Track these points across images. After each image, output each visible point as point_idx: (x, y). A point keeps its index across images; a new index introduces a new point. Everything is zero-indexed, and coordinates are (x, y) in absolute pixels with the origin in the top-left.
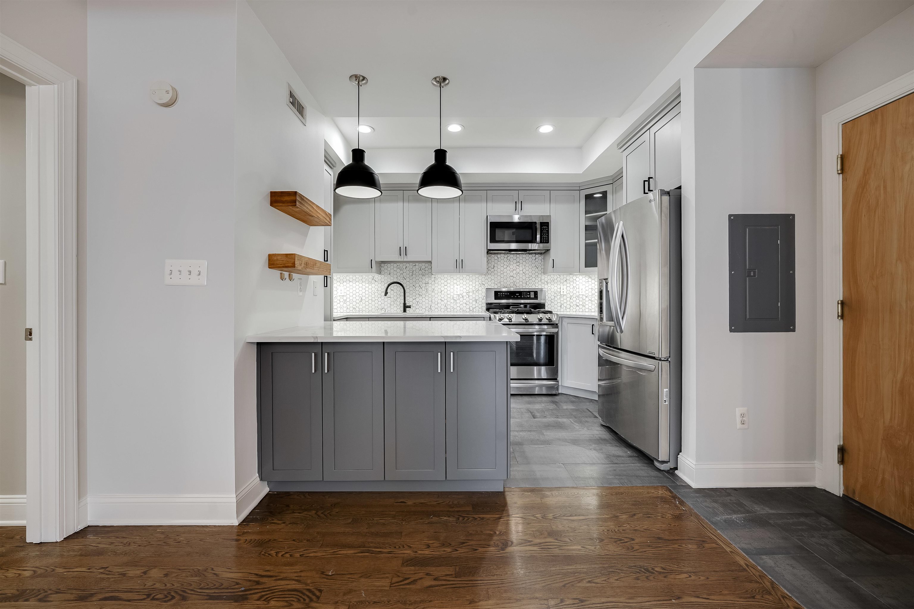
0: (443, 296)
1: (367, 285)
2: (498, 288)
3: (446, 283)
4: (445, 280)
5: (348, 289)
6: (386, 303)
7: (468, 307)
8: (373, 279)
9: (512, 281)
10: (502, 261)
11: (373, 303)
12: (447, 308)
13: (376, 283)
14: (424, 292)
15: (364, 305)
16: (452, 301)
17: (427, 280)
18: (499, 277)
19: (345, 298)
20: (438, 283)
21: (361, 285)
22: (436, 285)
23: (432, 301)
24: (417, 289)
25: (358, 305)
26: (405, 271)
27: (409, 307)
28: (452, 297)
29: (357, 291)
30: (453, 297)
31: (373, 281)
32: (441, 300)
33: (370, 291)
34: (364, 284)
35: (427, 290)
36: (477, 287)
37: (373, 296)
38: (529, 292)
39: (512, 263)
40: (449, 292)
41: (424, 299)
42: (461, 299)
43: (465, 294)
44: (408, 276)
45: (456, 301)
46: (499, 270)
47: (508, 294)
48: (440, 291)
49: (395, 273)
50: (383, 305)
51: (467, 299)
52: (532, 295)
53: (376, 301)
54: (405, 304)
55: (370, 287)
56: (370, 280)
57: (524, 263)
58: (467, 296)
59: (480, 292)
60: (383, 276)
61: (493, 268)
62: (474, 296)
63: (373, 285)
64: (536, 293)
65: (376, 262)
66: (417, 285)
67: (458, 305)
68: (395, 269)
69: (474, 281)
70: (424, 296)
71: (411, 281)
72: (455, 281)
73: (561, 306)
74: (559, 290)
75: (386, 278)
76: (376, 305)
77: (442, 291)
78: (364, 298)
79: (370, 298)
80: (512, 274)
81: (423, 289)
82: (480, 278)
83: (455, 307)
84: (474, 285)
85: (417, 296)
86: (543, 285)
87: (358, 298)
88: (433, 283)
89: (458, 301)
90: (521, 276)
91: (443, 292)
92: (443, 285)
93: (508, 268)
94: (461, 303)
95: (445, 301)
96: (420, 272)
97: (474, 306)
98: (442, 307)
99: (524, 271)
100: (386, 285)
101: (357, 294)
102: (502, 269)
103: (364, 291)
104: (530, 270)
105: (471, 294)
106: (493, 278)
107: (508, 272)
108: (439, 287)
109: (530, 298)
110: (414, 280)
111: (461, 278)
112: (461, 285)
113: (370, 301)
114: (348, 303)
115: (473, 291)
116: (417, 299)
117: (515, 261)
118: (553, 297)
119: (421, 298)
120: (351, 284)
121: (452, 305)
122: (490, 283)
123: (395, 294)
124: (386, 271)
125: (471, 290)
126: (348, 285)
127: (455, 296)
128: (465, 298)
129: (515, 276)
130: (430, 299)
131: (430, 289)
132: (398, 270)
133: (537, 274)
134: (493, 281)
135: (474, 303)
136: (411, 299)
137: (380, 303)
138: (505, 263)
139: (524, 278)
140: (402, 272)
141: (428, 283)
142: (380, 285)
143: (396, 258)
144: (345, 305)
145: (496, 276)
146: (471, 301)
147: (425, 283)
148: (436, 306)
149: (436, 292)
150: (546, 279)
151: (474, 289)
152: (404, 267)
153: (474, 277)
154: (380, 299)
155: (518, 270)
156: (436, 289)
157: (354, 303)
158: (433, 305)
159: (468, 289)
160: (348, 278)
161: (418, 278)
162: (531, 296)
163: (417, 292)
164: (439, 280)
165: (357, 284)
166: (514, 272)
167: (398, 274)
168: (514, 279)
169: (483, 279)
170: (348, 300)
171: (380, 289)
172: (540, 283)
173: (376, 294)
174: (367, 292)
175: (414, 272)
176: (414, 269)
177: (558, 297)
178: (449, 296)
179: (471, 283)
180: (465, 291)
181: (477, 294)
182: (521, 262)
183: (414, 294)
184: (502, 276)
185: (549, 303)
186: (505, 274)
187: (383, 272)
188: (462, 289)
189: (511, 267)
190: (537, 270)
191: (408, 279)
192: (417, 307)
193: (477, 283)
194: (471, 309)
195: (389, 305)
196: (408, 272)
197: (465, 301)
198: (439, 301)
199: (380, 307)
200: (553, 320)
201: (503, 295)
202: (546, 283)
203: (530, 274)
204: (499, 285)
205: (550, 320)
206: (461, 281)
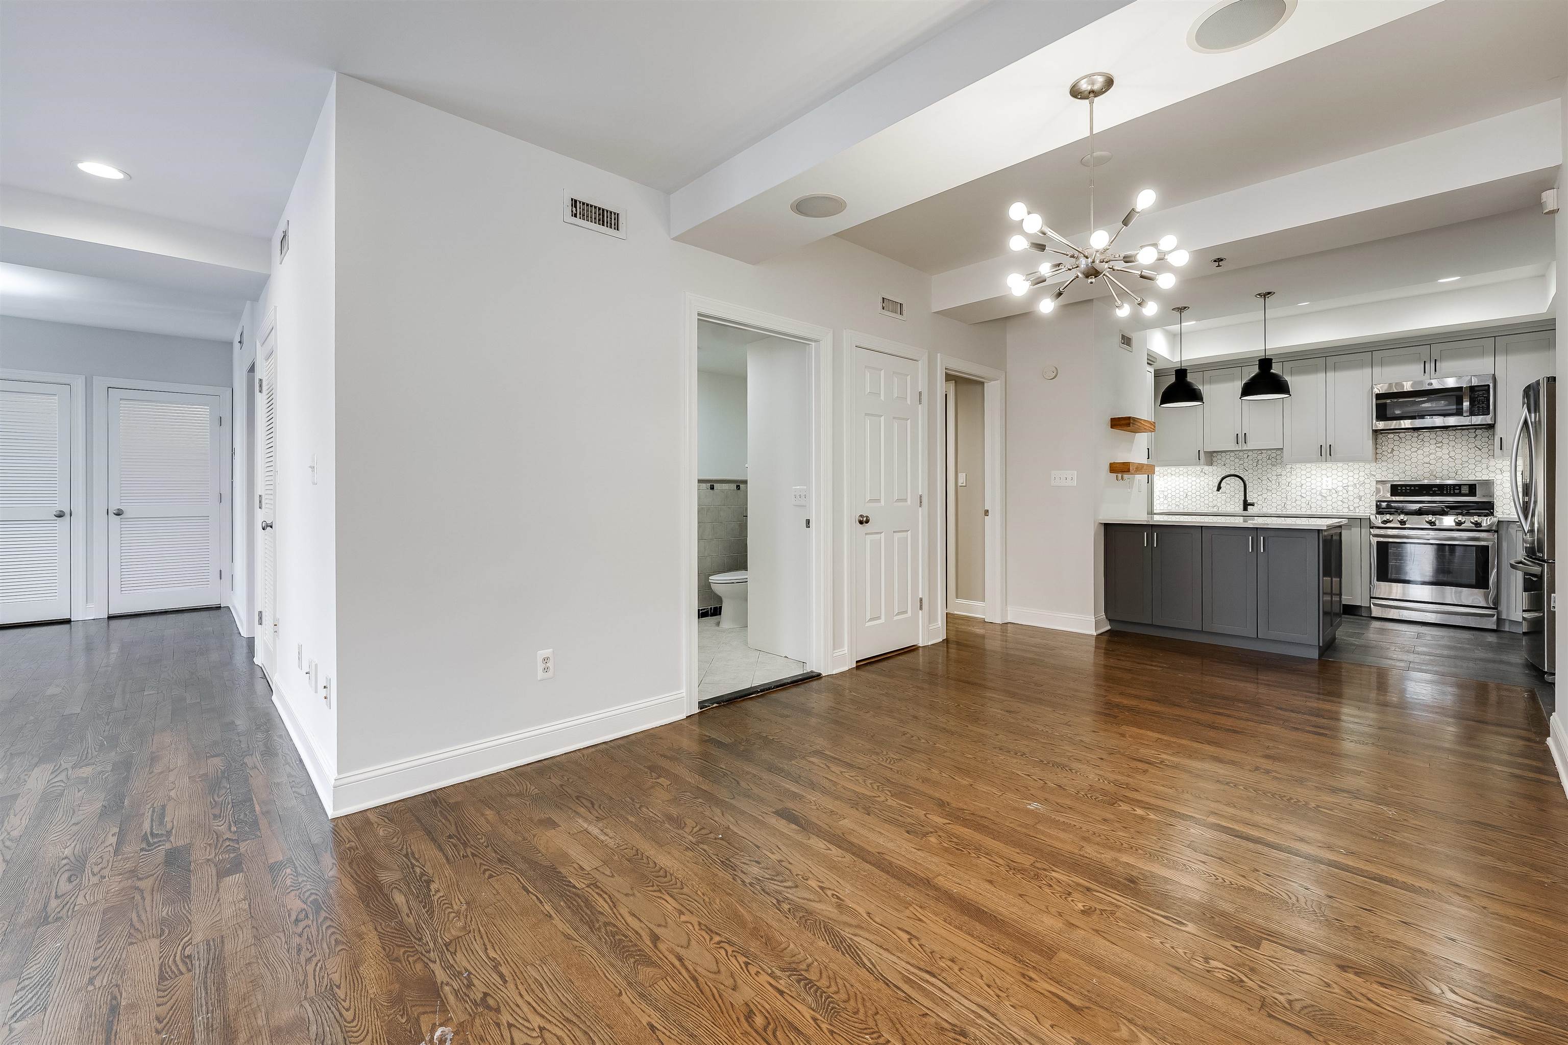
0: (1303, 491)
1: (1194, 479)
2: (1401, 480)
3: (1308, 475)
4: (1308, 470)
5: (1169, 483)
6: (1219, 500)
7: (1345, 505)
8: (1202, 471)
9: (1427, 470)
10: (1408, 442)
11: (1202, 500)
12: (1311, 507)
13: (1206, 476)
14: (1274, 486)
15: (1190, 502)
16: (1319, 498)
17: (1279, 471)
18: (1402, 465)
19: (1166, 494)
20: (1296, 475)
21: (1185, 479)
22: (1294, 477)
23: (1286, 498)
24: (1265, 482)
25: (1182, 502)
26: (1246, 460)
27: (1252, 505)
28: (1318, 493)
29: (1182, 485)
30: (1321, 493)
31: (1202, 474)
32: (1301, 496)
33: (1198, 485)
34: (1189, 477)
35: (1279, 484)
36: (1362, 479)
37: (1202, 491)
38: (1460, 486)
39: (1427, 444)
40: (1313, 487)
41: (1274, 496)
42: (1335, 495)
43: (1340, 489)
44: (1251, 467)
45: (1325, 497)
46: (1402, 455)
47: (1417, 488)
48: (1298, 484)
49: (1232, 463)
50: (1215, 502)
51: (1345, 495)
52: (1465, 490)
53: (1206, 498)
54: (1245, 501)
55: (1198, 481)
56: (1198, 473)
58: (1345, 491)
59: (1367, 486)
60: (1215, 468)
62: (1356, 491)
63: (1202, 479)
64: (1474, 487)
65: (1205, 452)
66: (1265, 478)
67: (1329, 503)
68: (1232, 458)
69: (1356, 471)
70: (1274, 491)
71: (1255, 473)
72: (1324, 472)
75: (1219, 470)
76: (1206, 502)
77: (1302, 485)
78: (1190, 494)
79: (1198, 493)
80: (1426, 460)
81: (1274, 482)
82: (1368, 466)
83: (1324, 505)
84: (1356, 476)
85: (1265, 491)
86: (1493, 475)
87: (1182, 493)
88: (1288, 475)
89: (1329, 498)
90: (1445, 462)
91: (1304, 487)
92: (1304, 477)
93: (1420, 452)
94: (1334, 500)
95: (1308, 498)
96: (1269, 462)
97: (1356, 505)
98: (1304, 505)
99: (1452, 454)
100: (1219, 479)
101: (1181, 489)
102: (1408, 453)
103: (1190, 485)
104: (1464, 453)
105: (1350, 488)
106: (1390, 466)
107: (1421, 457)
108: (1298, 479)
109: (1460, 494)
110: (1260, 471)
111: (1335, 467)
112: (1335, 476)
113: (1198, 498)
114: (1169, 500)
115: (1355, 484)
116: (1265, 496)
117: (1433, 442)
119: (1269, 494)
120: (1174, 477)
121: (1319, 503)
122: (1385, 473)
123: (1232, 489)
124: (1219, 461)
125: (1351, 483)
126: (1169, 479)
127: (1324, 491)
128: (1341, 493)
129: (1433, 462)
130: (1284, 495)
131: (1283, 482)
132: (1237, 460)
133: (1478, 458)
134: (1391, 471)
135: (1357, 500)
136: (1256, 495)
137: (1211, 500)
138: (1414, 445)
139: (1452, 464)
140: (1242, 462)
141: (1281, 475)
142: (1211, 479)
143: (1233, 447)
144: (1166, 502)
145: (1396, 463)
146: (1351, 498)
147: (1277, 475)
148: (1294, 504)
149: (1294, 485)
150: (1499, 466)
151: (1355, 481)
152: (1245, 456)
153: (1356, 466)
154: (1211, 495)
155: (1439, 454)
156: (1294, 481)
157: (1178, 500)
158: (1289, 503)
159: (1345, 481)
160: (1169, 471)
161: (1265, 469)
162: (1463, 492)
163: (1265, 487)
164: (1298, 470)
165: (1181, 477)
166: (1432, 457)
167: (1237, 465)
168: (1432, 467)
169: (1373, 469)
170: (1170, 496)
171: (1211, 483)
172: (1485, 472)
173: (1206, 489)
174: (1194, 487)
175: (1260, 462)
176: (1260, 457)
178: (1314, 491)
179: (1351, 474)
180: (1340, 484)
181: (1362, 488)
183: (1260, 489)
184: (1408, 463)
186: (1414, 460)
187: (1215, 464)
188: (1335, 481)
190: (1478, 452)
191: (1251, 471)
192: (1265, 505)
193: (1363, 474)
194: (1352, 508)
195: (1223, 502)
196: (1250, 462)
197: (1340, 498)
198: (1299, 498)
199: (1211, 504)
200: (1484, 524)
201: (1406, 490)
202: (1498, 472)
203: (1465, 459)
204: (1402, 475)
205: (1478, 524)
206: (1335, 472)
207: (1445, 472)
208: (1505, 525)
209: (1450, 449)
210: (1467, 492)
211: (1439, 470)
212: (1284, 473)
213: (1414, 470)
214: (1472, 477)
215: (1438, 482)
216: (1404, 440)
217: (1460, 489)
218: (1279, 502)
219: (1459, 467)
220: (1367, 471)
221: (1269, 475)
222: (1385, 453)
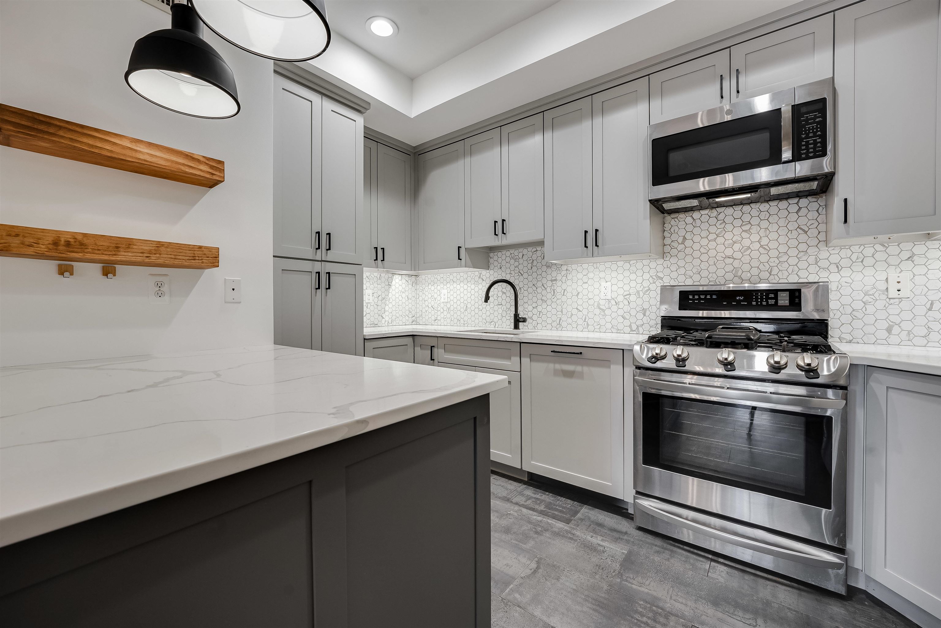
0: (580, 302)
1: (473, 286)
2: (695, 284)
3: (585, 279)
4: (585, 272)
5: (452, 293)
6: (496, 313)
7: (627, 323)
8: (480, 277)
9: (729, 268)
10: (705, 226)
11: (480, 313)
12: (588, 325)
13: (484, 283)
14: (549, 296)
15: (469, 316)
16: (597, 311)
17: (554, 274)
18: (697, 262)
19: (448, 306)
20: (572, 280)
21: (466, 287)
22: (569, 283)
23: (562, 311)
24: (539, 290)
25: (462, 316)
26: (521, 261)
27: (524, 320)
28: (596, 304)
29: (462, 295)
30: (599, 305)
31: (480, 281)
32: (577, 309)
34: (469, 285)
35: (554, 292)
36: (646, 284)
38: (776, 292)
39: (729, 227)
40: (590, 296)
41: (549, 308)
42: (614, 308)
43: (620, 298)
44: (525, 269)
45: (604, 311)
46: (696, 246)
47: (714, 297)
48: (575, 293)
49: (508, 265)
50: (492, 317)
51: (626, 308)
52: (784, 300)
53: (484, 311)
54: (516, 315)
55: (476, 289)
56: (477, 279)
57: (764, 224)
58: (626, 302)
59: (652, 295)
60: (492, 272)
61: (683, 243)
62: (639, 301)
64: (797, 294)
65: (465, 250)
66: (539, 284)
67: (608, 319)
68: (508, 259)
69: (639, 273)
70: (549, 302)
71: (530, 278)
72: (602, 275)
73: (889, 330)
74: (882, 286)
76: (484, 316)
77: (578, 293)
78: (469, 306)
80: (729, 252)
81: (548, 289)
82: (653, 265)
83: (602, 322)
84: (639, 280)
85: (540, 302)
86: (825, 274)
87: (462, 305)
88: (564, 278)
89: (608, 312)
90: (755, 254)
91: (580, 296)
92: (580, 282)
93: (720, 240)
94: (614, 315)
95: (585, 312)
97: (639, 323)
98: (580, 322)
99: (765, 241)
101: (462, 300)
102: (704, 242)
104: (782, 240)
105: (633, 298)
106: (681, 263)
107: (721, 248)
108: (574, 286)
109: (776, 307)
110: (535, 275)
111: (614, 267)
112: (614, 281)
113: (476, 310)
114: (452, 313)
115: (638, 292)
116: (540, 308)
117: (738, 223)
118: (858, 305)
119: (544, 306)
120: (455, 285)
121: (597, 319)
122: (674, 275)
124: (496, 263)
125: (632, 291)
126: (452, 287)
127: (602, 302)
128: (621, 306)
129: (738, 255)
130: (559, 308)
131: (559, 290)
132: (512, 261)
133: (803, 247)
134: (682, 271)
135: (640, 316)
136: (528, 308)
137: (488, 313)
138: (713, 229)
139: (764, 258)
140: (517, 264)
141: (556, 280)
144: (449, 316)
145: (688, 259)
146: (633, 312)
147: (552, 281)
148: (570, 321)
149: (569, 295)
150: (835, 258)
151: (639, 288)
153: (639, 265)
155: (746, 243)
156: (569, 289)
157: (459, 313)
158: (564, 318)
159: (627, 288)
160: (451, 277)
161: (539, 272)
162: (781, 303)
163: (539, 296)
164: (574, 273)
165: (462, 285)
166: (737, 247)
167: (512, 268)
168: (736, 264)
169: (660, 268)
170: (452, 308)
172: (812, 269)
173: (475, 300)
174: (473, 297)
175: (535, 263)
176: (534, 257)
177: (880, 304)
178: (591, 302)
179: (633, 277)
180: (621, 291)
181: (646, 298)
182: (755, 221)
183: (535, 299)
184: (704, 257)
185: (846, 319)
186: (712, 253)
187: (492, 267)
188: (615, 288)
189: (728, 236)
190: (803, 237)
191: (525, 275)
192: (540, 321)
193: (646, 276)
194: (634, 327)
195: (500, 317)
196: (525, 263)
197: (620, 312)
198: (575, 311)
199: (488, 319)
200: (825, 372)
201: (700, 299)
202: (833, 268)
203: (783, 249)
204: (697, 278)
205: (811, 371)
206: (614, 274)
207: (755, 271)
208: (861, 373)
209: (762, 233)
210: (787, 303)
211: (746, 267)
212: (559, 278)
213: (712, 269)
214: (793, 279)
215: (747, 286)
216: (698, 222)
217: (776, 298)
218: (554, 318)
219: (774, 262)
220: (653, 272)
221: (544, 281)
222: (675, 244)
